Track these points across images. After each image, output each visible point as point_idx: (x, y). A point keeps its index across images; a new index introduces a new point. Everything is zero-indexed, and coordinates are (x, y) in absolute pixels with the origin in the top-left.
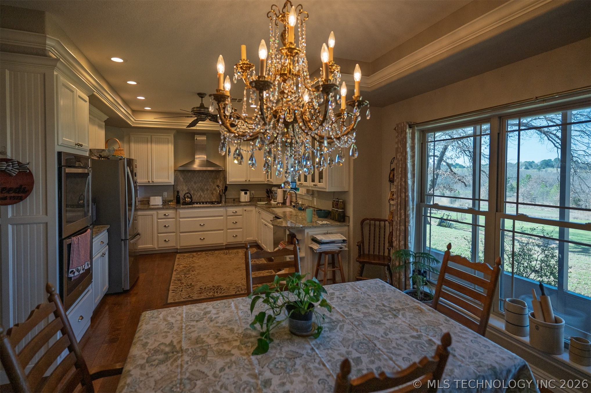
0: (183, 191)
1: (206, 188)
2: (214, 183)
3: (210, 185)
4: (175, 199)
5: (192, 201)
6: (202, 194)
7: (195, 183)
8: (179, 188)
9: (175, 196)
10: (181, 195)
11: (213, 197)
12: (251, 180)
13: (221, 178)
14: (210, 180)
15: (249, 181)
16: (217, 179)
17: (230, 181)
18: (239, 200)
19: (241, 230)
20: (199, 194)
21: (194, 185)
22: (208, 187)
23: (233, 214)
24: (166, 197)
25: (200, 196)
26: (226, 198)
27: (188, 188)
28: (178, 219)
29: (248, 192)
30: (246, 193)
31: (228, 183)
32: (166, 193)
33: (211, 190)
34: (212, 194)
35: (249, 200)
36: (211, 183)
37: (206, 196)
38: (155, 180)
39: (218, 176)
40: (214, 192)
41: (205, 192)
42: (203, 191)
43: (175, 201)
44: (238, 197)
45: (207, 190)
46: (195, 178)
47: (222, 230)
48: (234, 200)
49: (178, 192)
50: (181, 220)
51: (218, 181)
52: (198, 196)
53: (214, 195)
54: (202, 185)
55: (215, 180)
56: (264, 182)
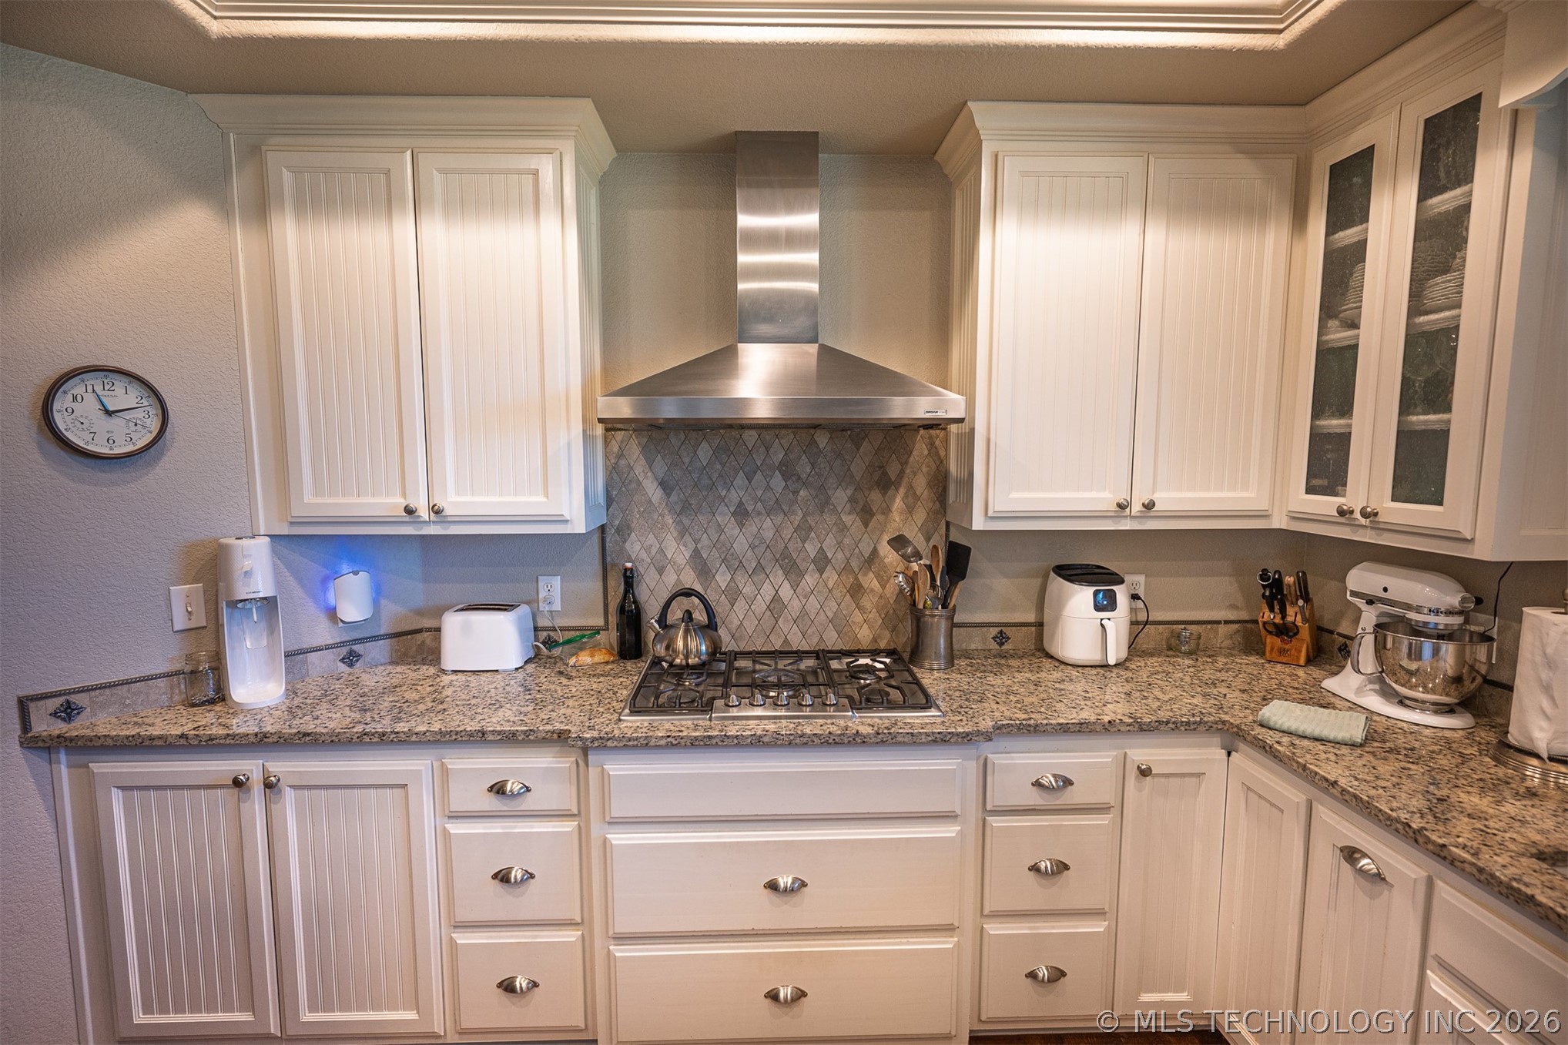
0: (661, 571)
1: (811, 549)
2: (866, 514)
3: (843, 529)
4: (613, 620)
5: (715, 651)
6: (786, 592)
7: (741, 514)
8: (637, 549)
9: (614, 605)
10: (652, 595)
11: (858, 617)
12: (1168, 499)
13: (921, 484)
14: (841, 496)
15: (1149, 506)
16: (886, 484)
17: (998, 505)
18: (1040, 637)
19: (1098, 927)
20: (767, 591)
21: (732, 529)
22: (829, 543)
23: (1035, 798)
24: (557, 606)
25: (776, 605)
26: (953, 625)
27: (696, 554)
28: (596, 829)
29: (1121, 594)
30: (1105, 603)
31: (978, 523)
32: (557, 582)
33: (847, 568)
34: (856, 591)
35: (1124, 654)
36: (848, 519)
37: (813, 604)
38: (454, 502)
39: (893, 471)
40: (870, 581)
41: (810, 580)
42: (793, 571)
43: (612, 636)
44: (1031, 617)
45: (822, 562)
46: (740, 480)
47: (948, 929)
48: (1001, 639)
49: (629, 579)
50: (619, 838)
51: (898, 503)
52: (760, 606)
53: (867, 602)
54: (788, 532)
55: (875, 496)
56: (1266, 516)
